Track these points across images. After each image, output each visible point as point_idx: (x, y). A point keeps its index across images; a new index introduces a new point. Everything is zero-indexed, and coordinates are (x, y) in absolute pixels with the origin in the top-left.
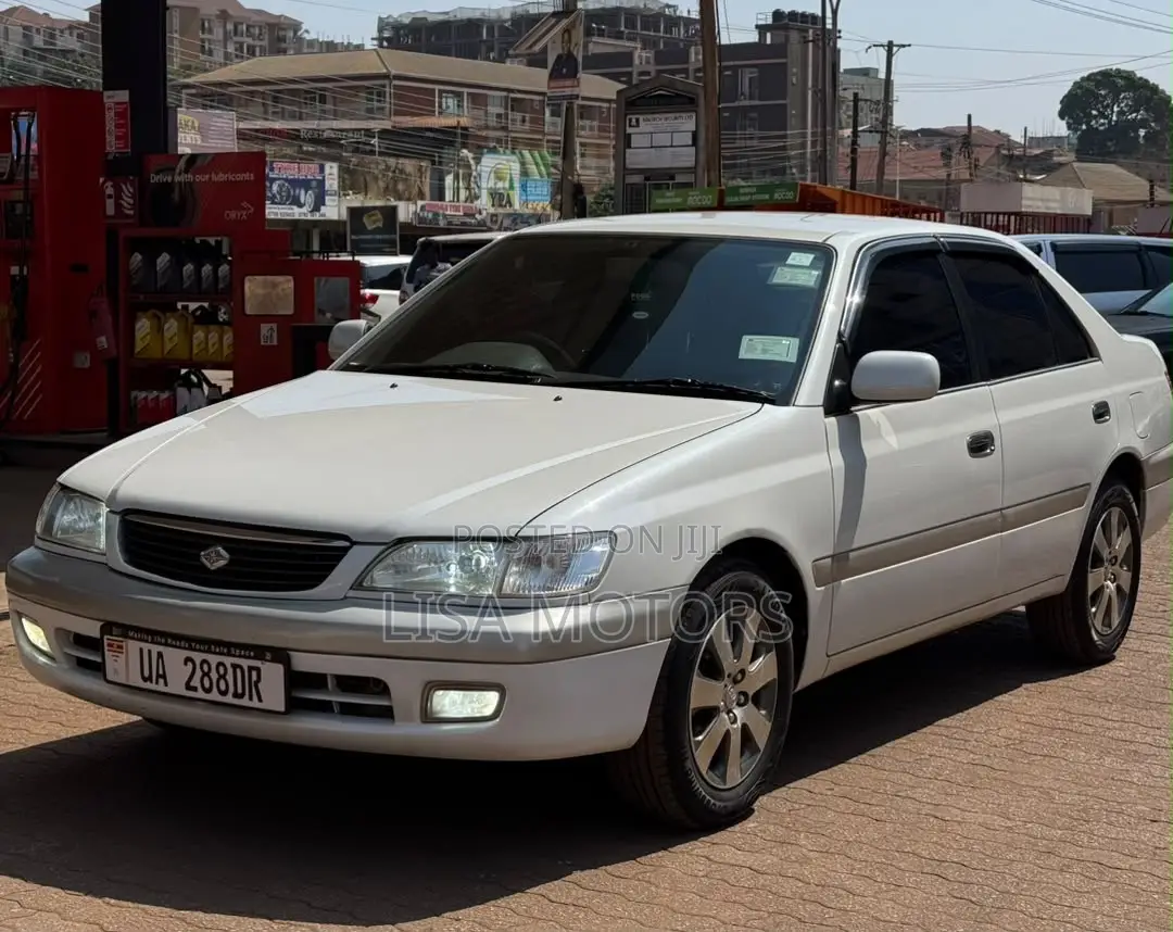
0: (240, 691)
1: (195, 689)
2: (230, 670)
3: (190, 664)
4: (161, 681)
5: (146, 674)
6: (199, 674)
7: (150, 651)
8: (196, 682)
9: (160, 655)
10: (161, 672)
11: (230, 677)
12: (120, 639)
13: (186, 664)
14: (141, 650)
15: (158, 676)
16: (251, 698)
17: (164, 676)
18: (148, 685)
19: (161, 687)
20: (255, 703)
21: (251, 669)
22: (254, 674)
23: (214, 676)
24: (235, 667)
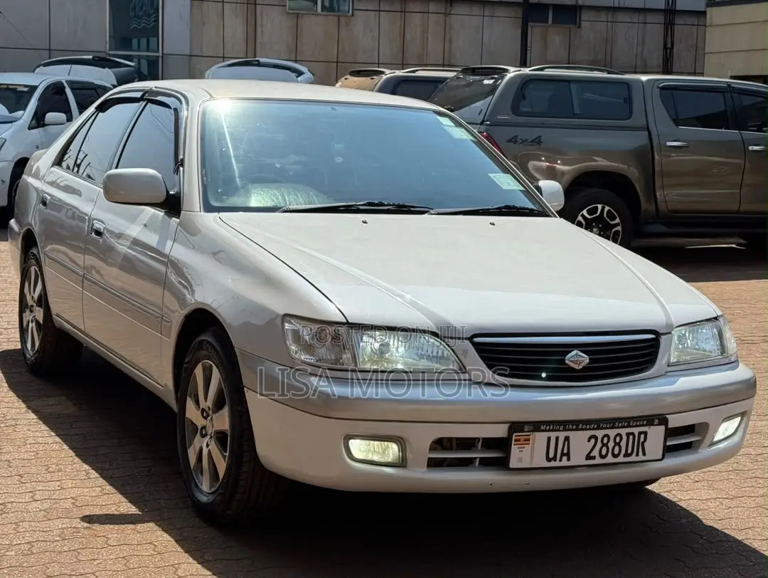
0: (629, 451)
1: (594, 458)
2: (625, 438)
3: (593, 441)
4: (565, 458)
5: (551, 455)
6: (599, 445)
7: (557, 438)
8: (595, 453)
9: (567, 439)
10: (565, 451)
11: (623, 444)
12: (529, 433)
13: (589, 441)
14: (549, 439)
15: (563, 454)
16: (637, 455)
17: (568, 455)
18: (553, 464)
19: (565, 462)
20: (641, 458)
21: (640, 433)
22: (642, 436)
23: (611, 444)
24: (628, 435)
